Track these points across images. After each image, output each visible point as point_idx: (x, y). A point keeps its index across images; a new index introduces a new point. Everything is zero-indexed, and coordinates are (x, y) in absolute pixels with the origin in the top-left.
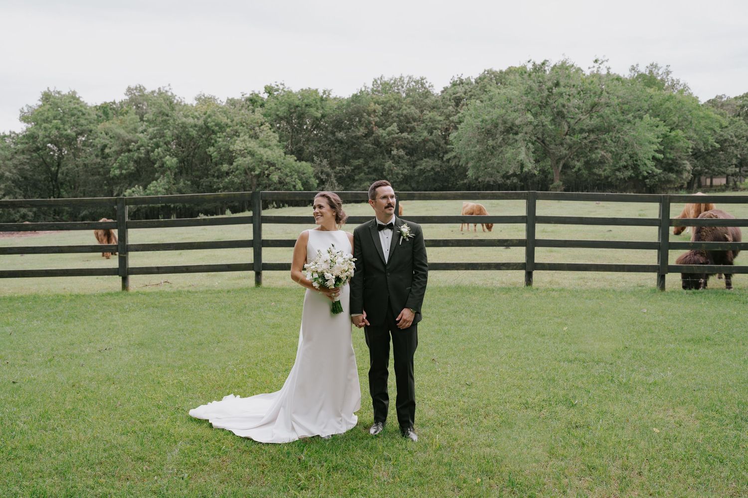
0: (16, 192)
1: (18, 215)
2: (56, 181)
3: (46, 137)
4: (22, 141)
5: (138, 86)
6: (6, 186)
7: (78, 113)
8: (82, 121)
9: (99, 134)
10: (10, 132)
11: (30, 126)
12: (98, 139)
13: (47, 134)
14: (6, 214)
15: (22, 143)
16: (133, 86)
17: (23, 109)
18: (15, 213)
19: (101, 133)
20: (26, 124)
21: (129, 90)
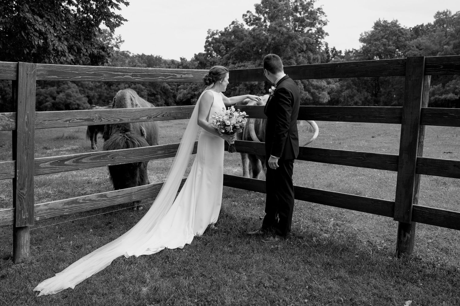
0: (353, 88)
1: (353, 102)
2: (378, 81)
3: (376, 50)
4: (359, 55)
5: (446, 11)
6: (347, 83)
7: (399, 34)
8: (402, 39)
9: (411, 47)
10: (353, 49)
11: (365, 44)
12: (410, 51)
13: (376, 49)
14: (346, 102)
15: (359, 56)
16: (441, 11)
17: (362, 33)
18: (351, 101)
19: (413, 47)
20: (363, 43)
21: (438, 13)
